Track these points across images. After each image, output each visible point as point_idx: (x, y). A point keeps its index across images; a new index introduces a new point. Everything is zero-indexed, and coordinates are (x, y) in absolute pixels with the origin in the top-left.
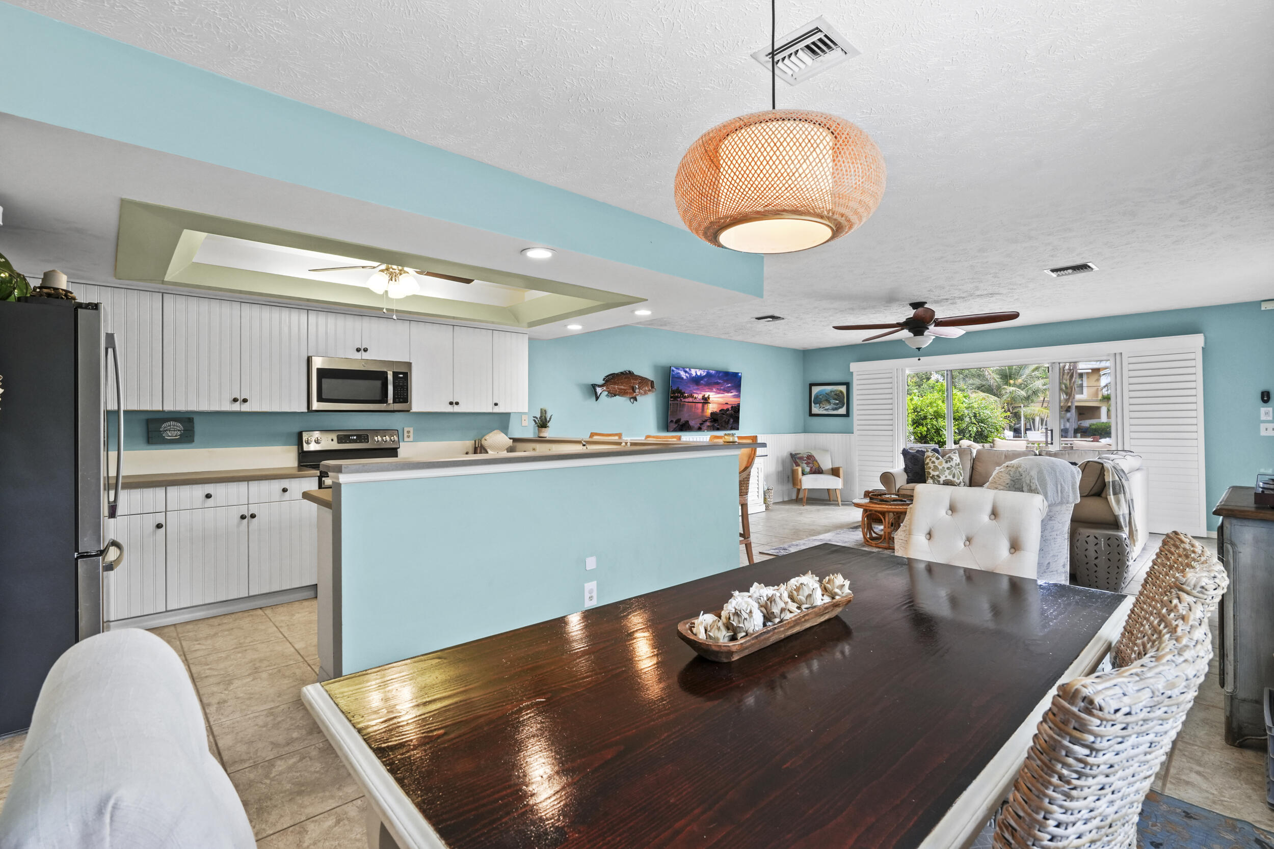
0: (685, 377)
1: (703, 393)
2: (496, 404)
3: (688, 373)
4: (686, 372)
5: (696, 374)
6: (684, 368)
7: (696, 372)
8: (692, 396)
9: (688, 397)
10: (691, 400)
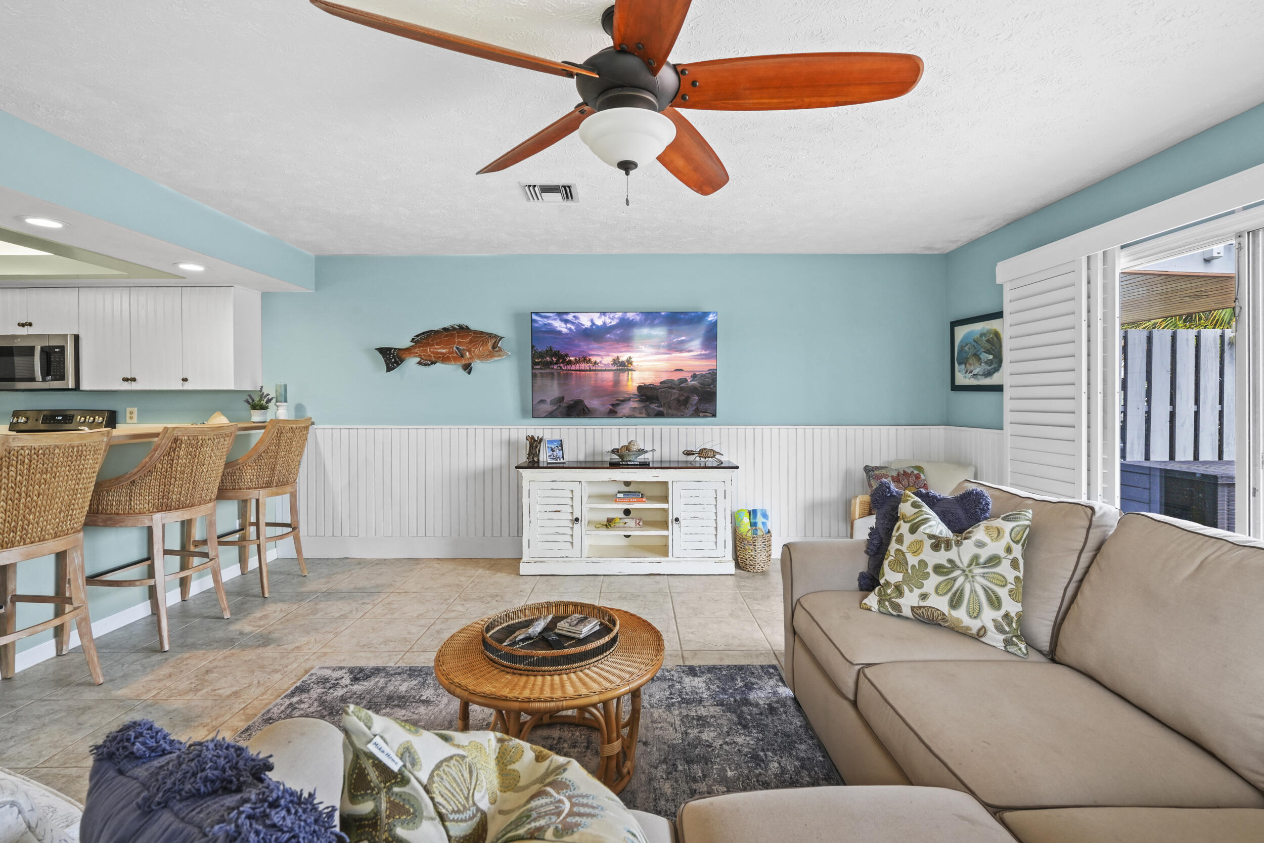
0: (564, 330)
1: (615, 355)
2: (185, 380)
3: (573, 323)
4: (566, 321)
5: (593, 324)
6: (560, 314)
7: (592, 321)
8: (585, 360)
9: (577, 362)
10: (583, 366)
